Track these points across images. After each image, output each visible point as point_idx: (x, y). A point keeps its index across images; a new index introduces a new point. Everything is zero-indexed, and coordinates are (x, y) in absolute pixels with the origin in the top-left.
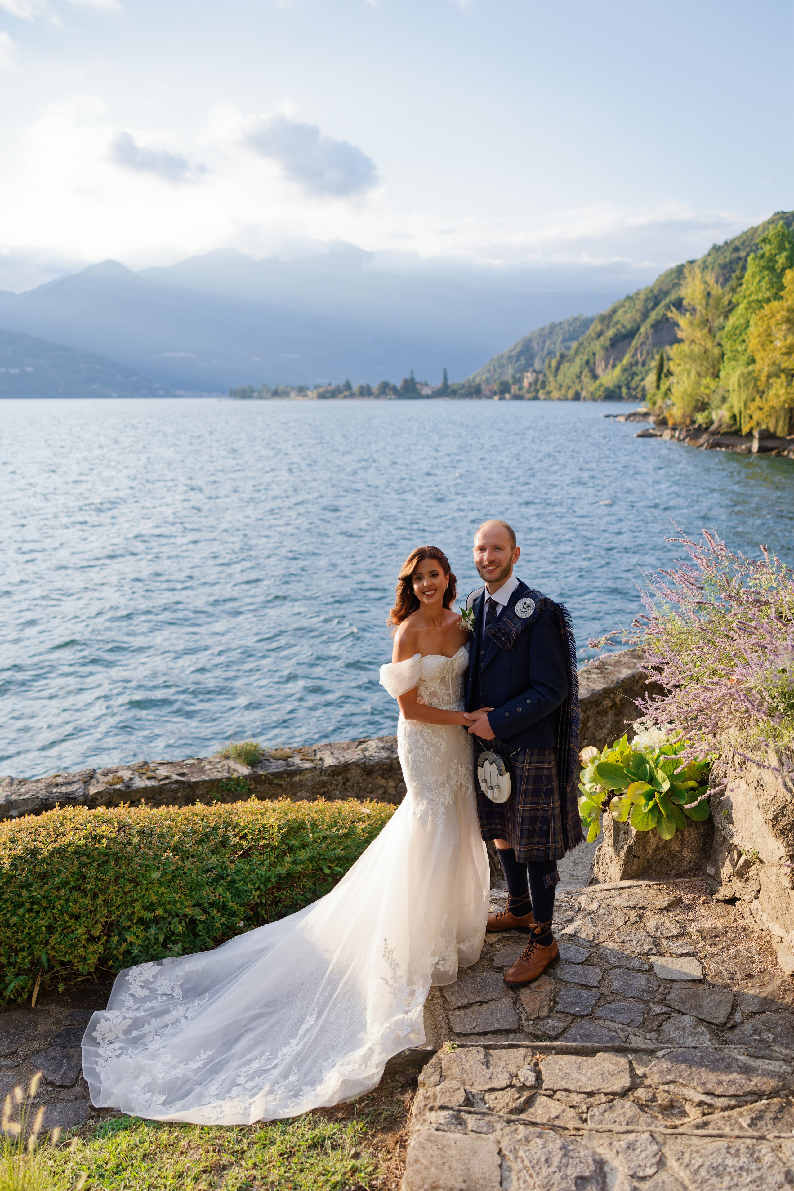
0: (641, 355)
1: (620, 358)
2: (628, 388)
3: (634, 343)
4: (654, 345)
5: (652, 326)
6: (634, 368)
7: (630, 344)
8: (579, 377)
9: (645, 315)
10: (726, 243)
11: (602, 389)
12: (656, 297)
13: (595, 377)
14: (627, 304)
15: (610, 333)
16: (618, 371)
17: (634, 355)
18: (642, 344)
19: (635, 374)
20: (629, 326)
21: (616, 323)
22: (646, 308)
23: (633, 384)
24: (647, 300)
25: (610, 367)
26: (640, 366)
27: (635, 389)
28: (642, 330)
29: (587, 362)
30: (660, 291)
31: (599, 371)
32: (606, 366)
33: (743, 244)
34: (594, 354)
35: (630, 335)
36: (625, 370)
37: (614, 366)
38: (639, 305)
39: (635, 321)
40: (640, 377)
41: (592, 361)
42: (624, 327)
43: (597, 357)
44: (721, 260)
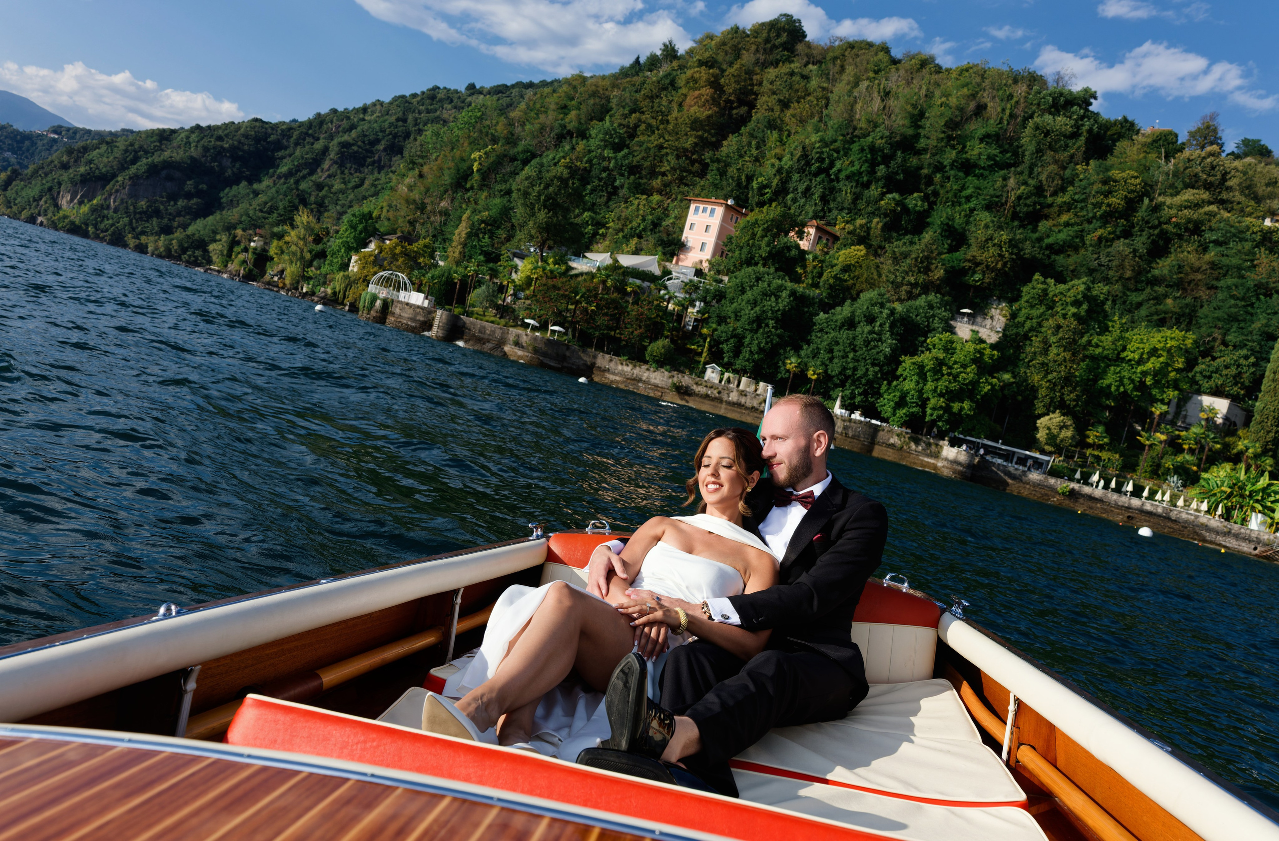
0: (114, 202)
1: (88, 196)
2: (97, 229)
3: (108, 188)
4: (130, 196)
5: (130, 178)
6: (106, 212)
7: (103, 187)
8: (37, 200)
9: (123, 166)
10: (209, 127)
11: (66, 221)
12: (136, 152)
13: (58, 207)
14: (104, 147)
15: (82, 169)
16: (85, 209)
17: (105, 199)
18: (117, 191)
19: (105, 217)
20: (104, 170)
21: (90, 162)
22: (125, 159)
23: (102, 226)
24: (126, 151)
25: (76, 201)
26: (111, 211)
27: (102, 232)
28: (120, 178)
29: (50, 189)
30: (141, 147)
31: (64, 201)
32: (72, 200)
33: (227, 135)
34: (60, 184)
35: (105, 179)
36: (94, 210)
37: (81, 203)
38: (118, 153)
39: (112, 167)
40: (110, 222)
41: (56, 189)
42: (98, 168)
43: (62, 187)
44: (205, 142)
